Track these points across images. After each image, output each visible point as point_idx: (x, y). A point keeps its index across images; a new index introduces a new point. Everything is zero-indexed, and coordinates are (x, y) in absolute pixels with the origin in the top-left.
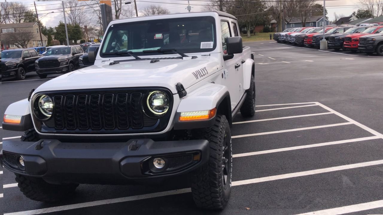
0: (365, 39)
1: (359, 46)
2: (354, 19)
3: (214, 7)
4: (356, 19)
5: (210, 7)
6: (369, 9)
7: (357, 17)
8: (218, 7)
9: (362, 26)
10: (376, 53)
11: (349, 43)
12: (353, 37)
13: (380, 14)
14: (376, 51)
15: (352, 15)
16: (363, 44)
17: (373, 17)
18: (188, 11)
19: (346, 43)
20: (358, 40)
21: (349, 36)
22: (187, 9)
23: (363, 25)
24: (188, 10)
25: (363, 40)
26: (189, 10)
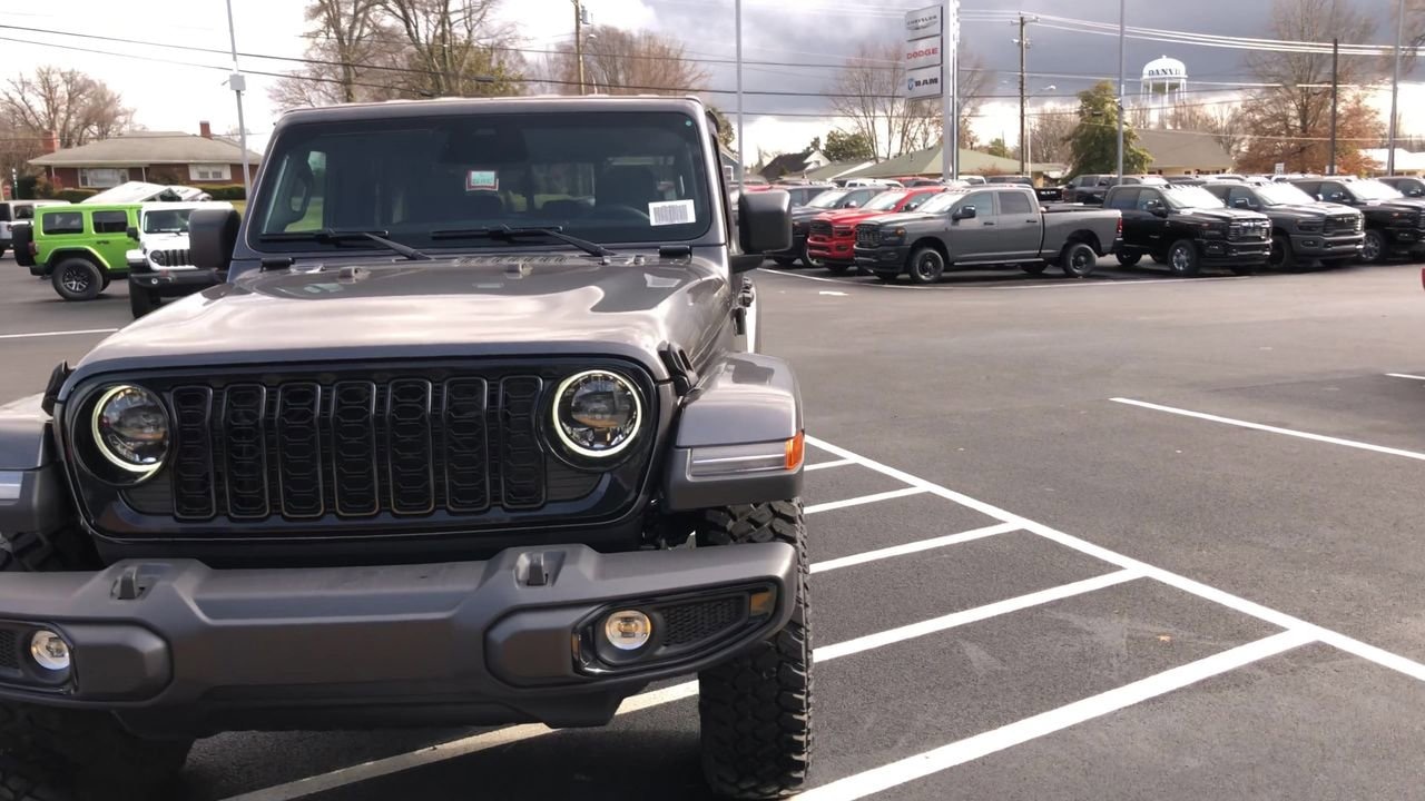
0: (875, 230)
1: (858, 253)
2: (818, 162)
3: (319, 86)
4: (824, 162)
5: (303, 86)
6: (863, 132)
7: (826, 154)
8: (336, 88)
9: (851, 185)
10: (907, 276)
11: (823, 240)
12: (836, 221)
13: (895, 149)
14: (908, 268)
15: (808, 148)
16: (870, 246)
17: (876, 158)
18: (235, 93)
19: (816, 239)
20: (851, 232)
21: (825, 216)
22: (228, 84)
23: (855, 185)
24: (232, 88)
25: (868, 233)
26: (238, 92)
